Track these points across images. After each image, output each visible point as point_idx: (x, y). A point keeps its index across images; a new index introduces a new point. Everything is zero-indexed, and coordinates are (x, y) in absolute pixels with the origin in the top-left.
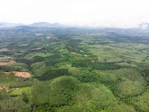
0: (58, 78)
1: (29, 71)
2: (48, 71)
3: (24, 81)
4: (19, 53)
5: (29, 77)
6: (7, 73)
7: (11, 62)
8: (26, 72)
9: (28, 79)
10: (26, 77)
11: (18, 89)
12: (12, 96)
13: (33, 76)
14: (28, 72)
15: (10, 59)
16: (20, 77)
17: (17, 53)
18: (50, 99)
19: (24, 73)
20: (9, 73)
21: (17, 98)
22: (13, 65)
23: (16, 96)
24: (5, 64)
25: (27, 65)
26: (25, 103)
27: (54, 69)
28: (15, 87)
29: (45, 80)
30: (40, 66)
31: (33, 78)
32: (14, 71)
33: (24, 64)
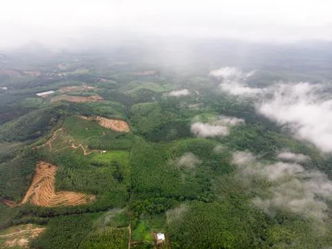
0: (185, 141)
1: (128, 120)
2: (164, 123)
3: (117, 138)
4: (110, 79)
5: (127, 131)
6: (86, 118)
7: (94, 97)
8: (122, 120)
9: (124, 136)
10: (121, 130)
11: (104, 152)
12: (94, 165)
13: (134, 129)
14: (125, 121)
15: (92, 91)
16: (110, 129)
17: (105, 80)
18: (165, 182)
19: (116, 122)
20: (90, 119)
21: (102, 170)
22: (98, 104)
23: (101, 165)
24: (83, 100)
25: (123, 106)
26: (116, 181)
27: (178, 120)
28: (100, 148)
29: (157, 141)
30: (149, 112)
31: (135, 133)
32: (98, 115)
33: (118, 104)
